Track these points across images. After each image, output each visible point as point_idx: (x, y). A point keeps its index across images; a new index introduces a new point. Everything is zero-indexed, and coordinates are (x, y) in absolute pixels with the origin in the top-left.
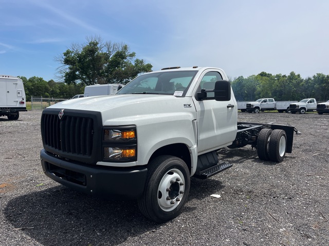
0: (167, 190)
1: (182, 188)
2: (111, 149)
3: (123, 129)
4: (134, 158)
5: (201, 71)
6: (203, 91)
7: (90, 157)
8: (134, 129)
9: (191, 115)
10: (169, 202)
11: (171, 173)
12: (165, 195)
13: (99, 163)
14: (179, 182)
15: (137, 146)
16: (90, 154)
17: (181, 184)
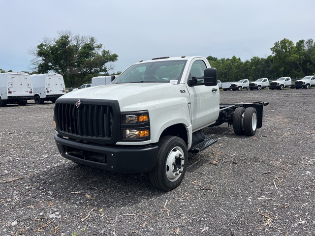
0: (173, 165)
1: (183, 162)
2: (128, 132)
3: (138, 114)
4: (148, 138)
5: (190, 60)
6: (194, 78)
7: (110, 139)
8: (146, 113)
9: (186, 99)
10: (174, 174)
11: (175, 150)
12: (172, 168)
13: (118, 143)
14: (181, 157)
15: (150, 127)
16: (109, 136)
17: (182, 159)
